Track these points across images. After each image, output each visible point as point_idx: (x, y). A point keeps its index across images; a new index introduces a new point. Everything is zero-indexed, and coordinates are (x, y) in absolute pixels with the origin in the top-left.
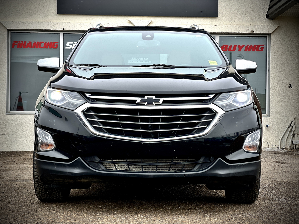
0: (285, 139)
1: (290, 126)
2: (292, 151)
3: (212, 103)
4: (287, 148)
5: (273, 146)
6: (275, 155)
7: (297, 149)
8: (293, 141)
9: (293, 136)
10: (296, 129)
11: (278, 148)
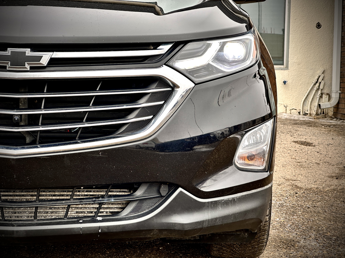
0: (309, 100)
1: (317, 82)
2: (319, 118)
3: (165, 64)
4: (312, 113)
5: (293, 111)
6: (296, 127)
7: (326, 114)
8: (321, 104)
9: (321, 97)
10: (325, 87)
11: (299, 112)
